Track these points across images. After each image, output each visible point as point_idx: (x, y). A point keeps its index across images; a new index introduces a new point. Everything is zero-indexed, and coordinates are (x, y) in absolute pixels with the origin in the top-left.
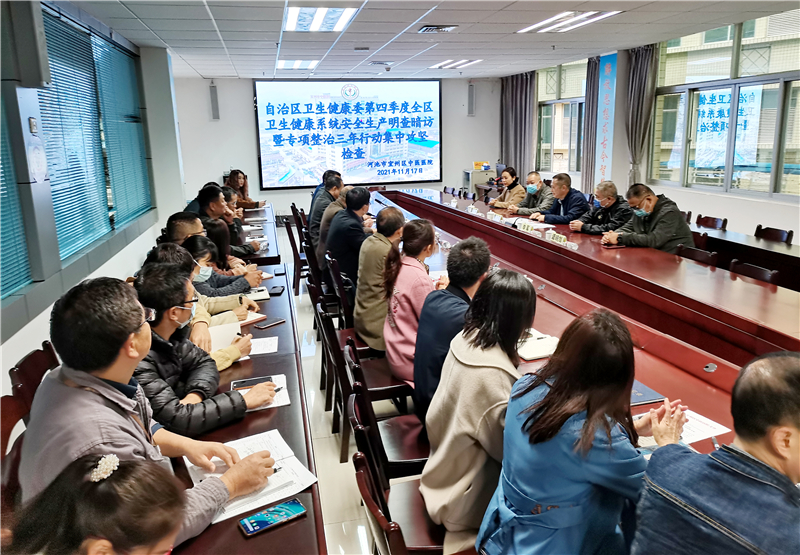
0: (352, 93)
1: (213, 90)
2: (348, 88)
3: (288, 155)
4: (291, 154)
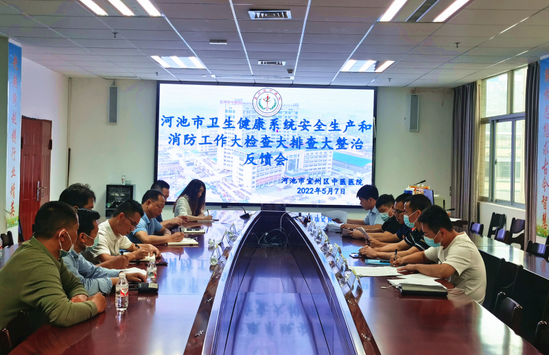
0: (271, 104)
1: (113, 92)
2: (264, 96)
3: (188, 165)
4: (192, 164)
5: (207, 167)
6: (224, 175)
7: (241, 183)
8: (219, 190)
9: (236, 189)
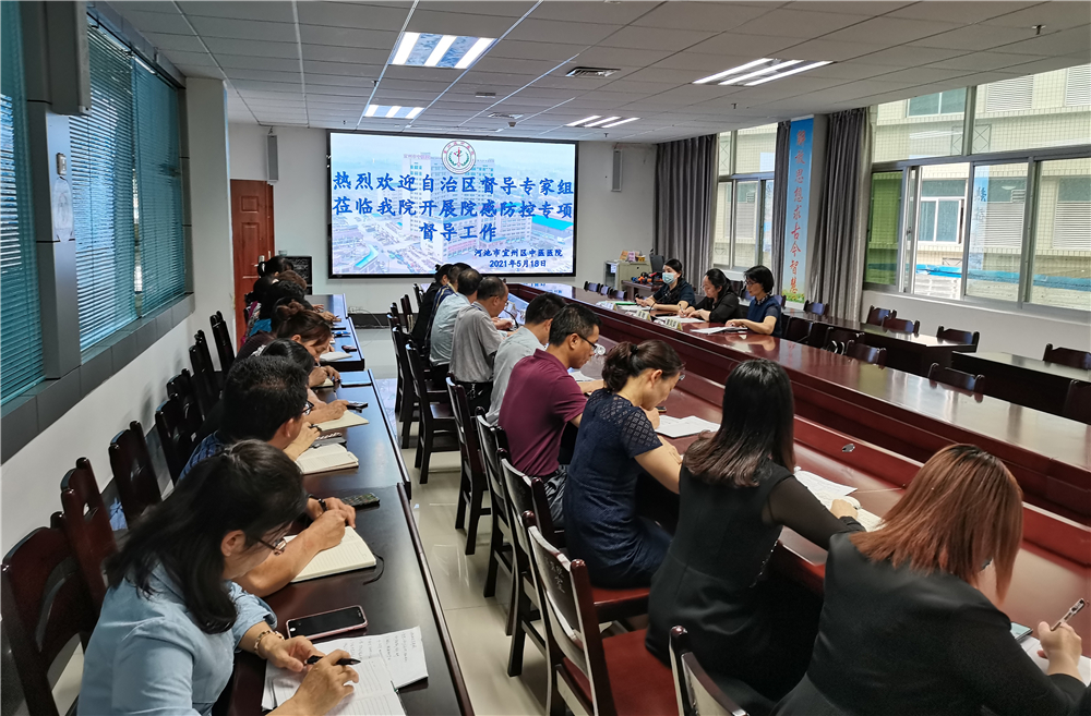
0: (463, 159)
2: (455, 149)
3: (369, 231)
4: (374, 230)
5: (391, 233)
6: (412, 242)
7: (432, 250)
8: (406, 260)
9: (425, 259)
